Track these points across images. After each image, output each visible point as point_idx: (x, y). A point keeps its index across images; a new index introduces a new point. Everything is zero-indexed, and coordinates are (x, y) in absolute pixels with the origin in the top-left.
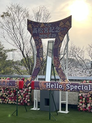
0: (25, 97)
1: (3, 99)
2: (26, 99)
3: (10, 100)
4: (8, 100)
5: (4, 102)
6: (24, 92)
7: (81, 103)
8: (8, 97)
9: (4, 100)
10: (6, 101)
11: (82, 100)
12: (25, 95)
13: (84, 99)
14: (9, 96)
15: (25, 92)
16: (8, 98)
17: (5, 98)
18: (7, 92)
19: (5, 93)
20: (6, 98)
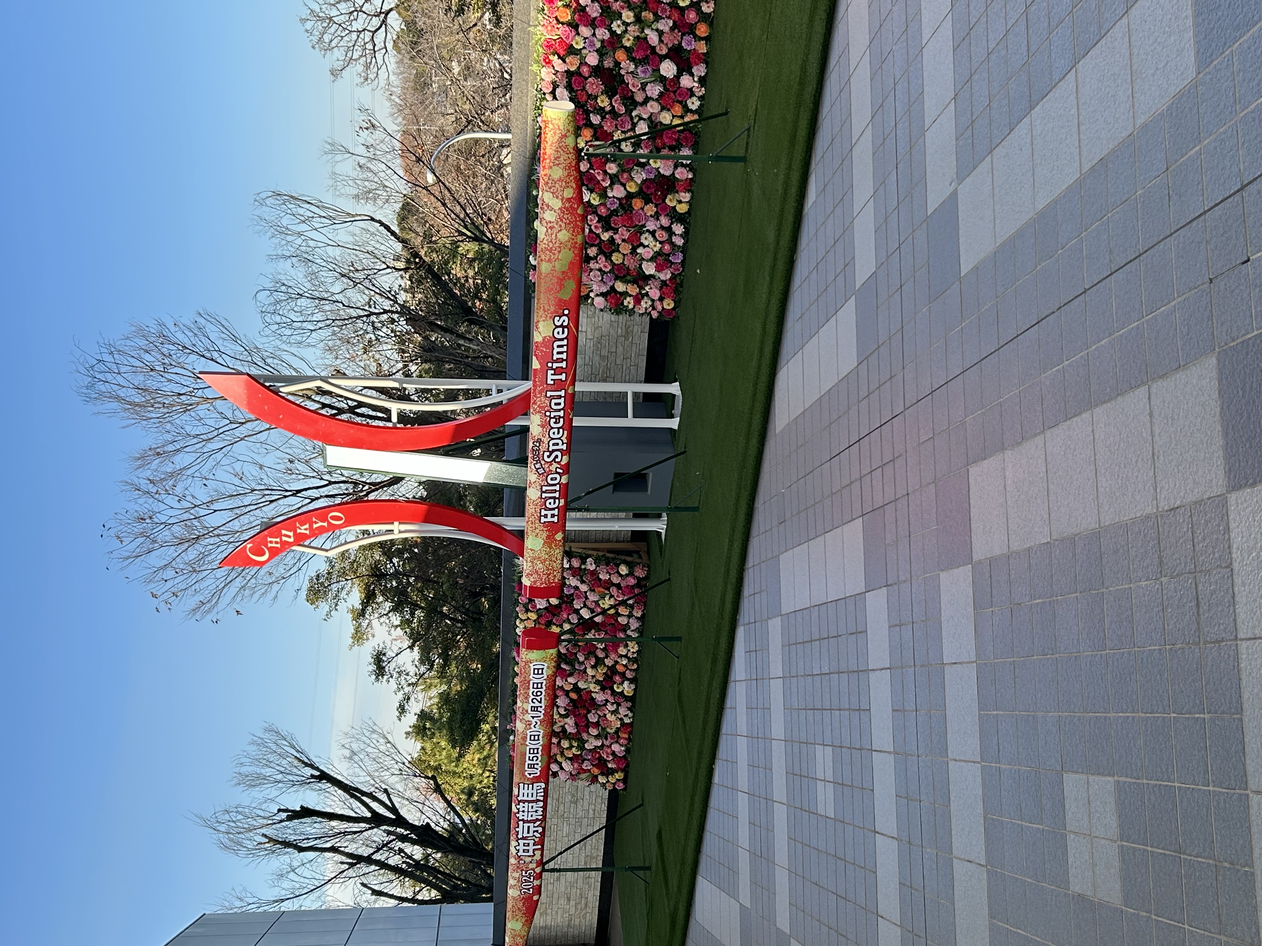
0: (608, 584)
1: (617, 678)
2: (616, 580)
3: (622, 651)
4: (621, 656)
5: (629, 675)
6: (584, 588)
7: (638, 300)
8: (607, 657)
9: (623, 675)
10: (625, 666)
11: (625, 294)
12: (596, 582)
13: (620, 287)
14: (601, 655)
15: (583, 582)
16: (613, 656)
17: (612, 670)
18: (581, 659)
19: (590, 672)
20: (614, 666)
